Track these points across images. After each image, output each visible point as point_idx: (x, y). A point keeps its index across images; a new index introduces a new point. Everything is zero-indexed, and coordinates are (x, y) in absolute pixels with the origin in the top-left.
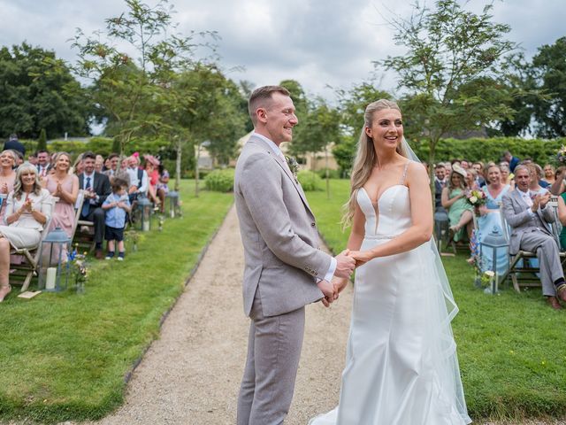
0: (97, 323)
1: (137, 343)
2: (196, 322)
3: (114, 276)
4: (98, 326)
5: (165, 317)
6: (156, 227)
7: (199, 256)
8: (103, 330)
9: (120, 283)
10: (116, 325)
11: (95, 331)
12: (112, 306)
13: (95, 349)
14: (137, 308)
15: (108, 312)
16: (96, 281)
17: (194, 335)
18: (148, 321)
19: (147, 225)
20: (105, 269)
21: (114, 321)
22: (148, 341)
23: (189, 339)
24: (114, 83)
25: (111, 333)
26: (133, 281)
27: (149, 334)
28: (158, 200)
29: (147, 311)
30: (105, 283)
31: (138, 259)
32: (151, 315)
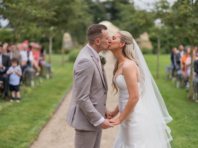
0: (6, 132)
1: (26, 141)
2: (57, 133)
3: (15, 110)
4: (7, 134)
5: (41, 130)
6: (38, 84)
7: (61, 100)
8: (9, 135)
9: (18, 113)
10: (16, 133)
11: (6, 135)
12: (14, 124)
13: (6, 144)
14: (27, 126)
15: (12, 127)
16: (6, 112)
17: (55, 139)
18: (32, 132)
19: (33, 83)
20: (10, 106)
21: (15, 131)
22: (32, 141)
23: (52, 141)
24: (10, 5)
25: (14, 137)
26: (25, 113)
27: (32, 138)
28: (39, 69)
29: (32, 127)
30: (10, 113)
31: (27, 102)
32: (34, 129)
